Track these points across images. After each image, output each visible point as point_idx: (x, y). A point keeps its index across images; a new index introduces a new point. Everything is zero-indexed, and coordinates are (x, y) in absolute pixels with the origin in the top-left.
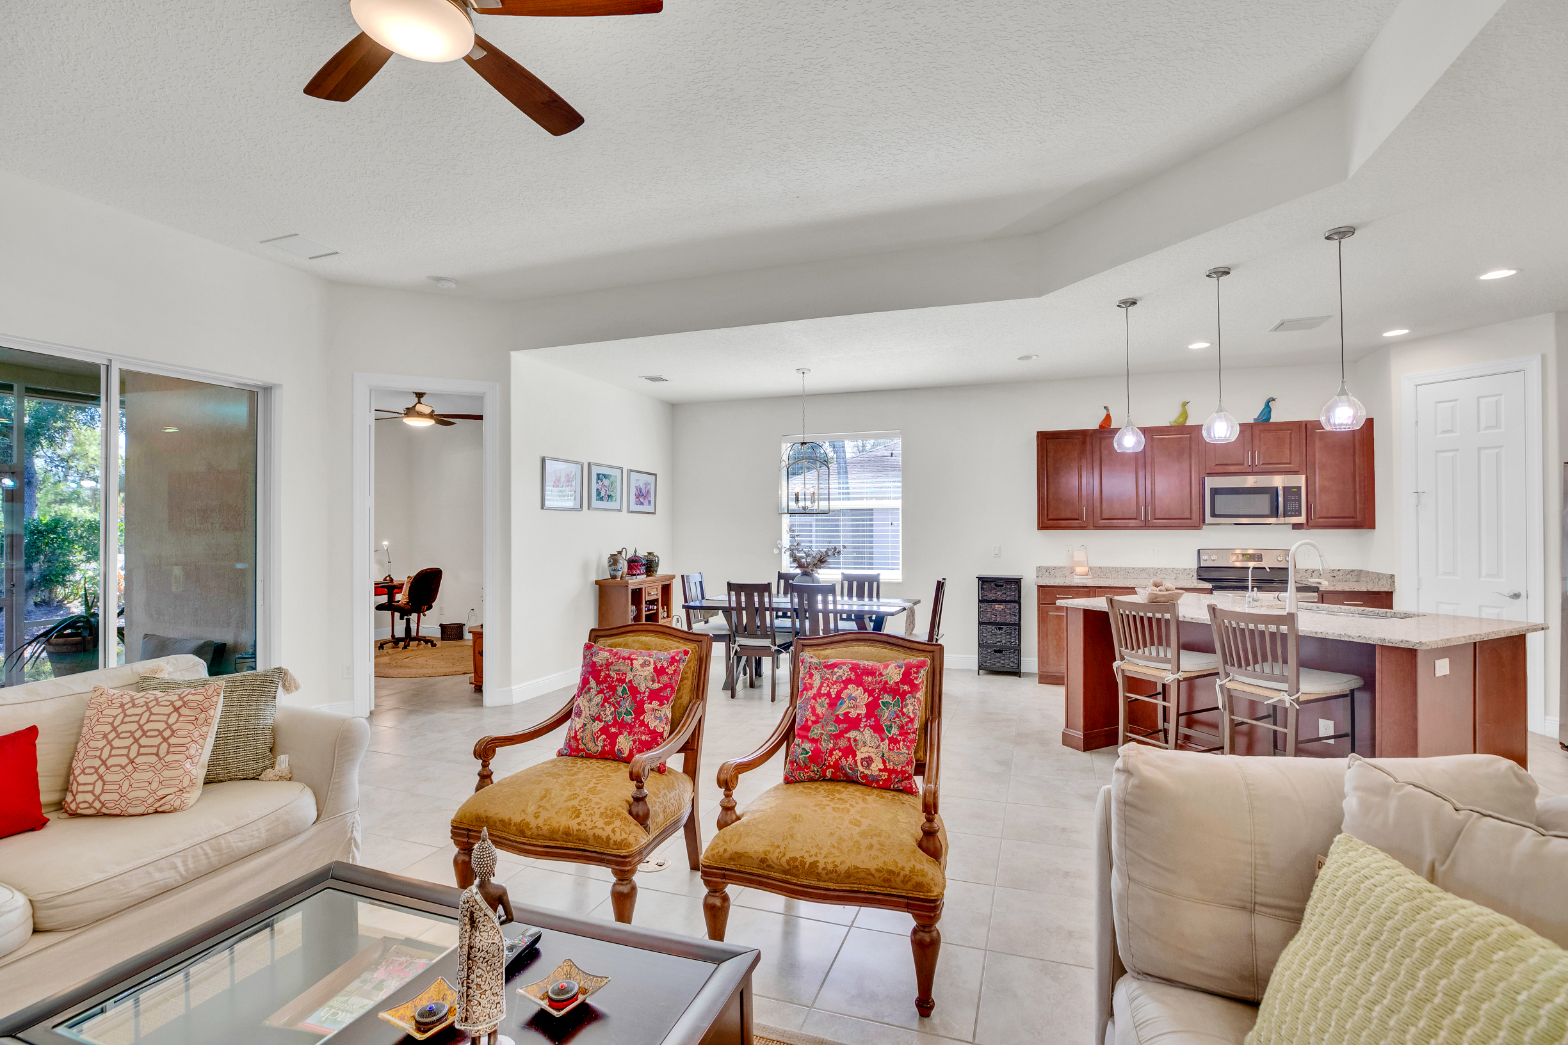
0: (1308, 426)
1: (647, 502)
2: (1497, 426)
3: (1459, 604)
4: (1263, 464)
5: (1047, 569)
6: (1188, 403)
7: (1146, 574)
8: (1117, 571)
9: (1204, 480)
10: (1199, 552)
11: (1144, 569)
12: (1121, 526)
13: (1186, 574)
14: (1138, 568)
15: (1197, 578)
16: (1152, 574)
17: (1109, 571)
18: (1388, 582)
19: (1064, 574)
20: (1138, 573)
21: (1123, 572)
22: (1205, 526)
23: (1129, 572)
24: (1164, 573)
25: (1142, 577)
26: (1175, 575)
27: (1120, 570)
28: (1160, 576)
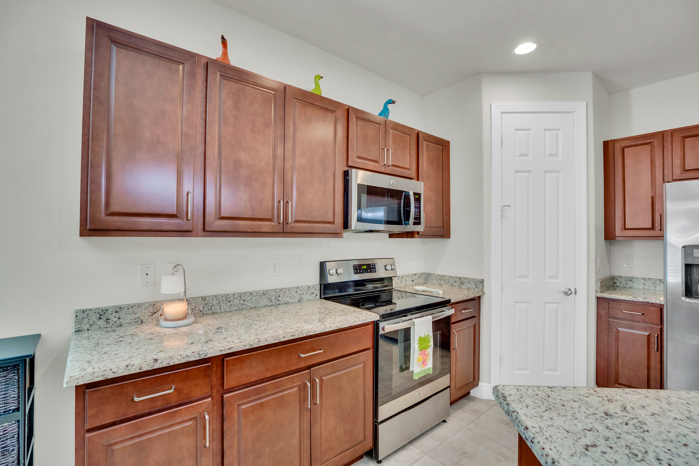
0: (420, 135)
2: (556, 155)
3: (530, 302)
4: (393, 165)
6: (322, 77)
7: (266, 300)
8: (228, 300)
9: (346, 174)
10: (322, 265)
11: (264, 292)
12: (249, 230)
13: (310, 293)
14: (257, 293)
15: (321, 298)
16: (274, 298)
17: (217, 302)
18: (481, 287)
19: (139, 318)
20: (257, 299)
21: (237, 301)
22: (346, 234)
23: (246, 299)
24: (288, 295)
25: (263, 305)
26: (299, 296)
27: (232, 297)
28: (283, 300)
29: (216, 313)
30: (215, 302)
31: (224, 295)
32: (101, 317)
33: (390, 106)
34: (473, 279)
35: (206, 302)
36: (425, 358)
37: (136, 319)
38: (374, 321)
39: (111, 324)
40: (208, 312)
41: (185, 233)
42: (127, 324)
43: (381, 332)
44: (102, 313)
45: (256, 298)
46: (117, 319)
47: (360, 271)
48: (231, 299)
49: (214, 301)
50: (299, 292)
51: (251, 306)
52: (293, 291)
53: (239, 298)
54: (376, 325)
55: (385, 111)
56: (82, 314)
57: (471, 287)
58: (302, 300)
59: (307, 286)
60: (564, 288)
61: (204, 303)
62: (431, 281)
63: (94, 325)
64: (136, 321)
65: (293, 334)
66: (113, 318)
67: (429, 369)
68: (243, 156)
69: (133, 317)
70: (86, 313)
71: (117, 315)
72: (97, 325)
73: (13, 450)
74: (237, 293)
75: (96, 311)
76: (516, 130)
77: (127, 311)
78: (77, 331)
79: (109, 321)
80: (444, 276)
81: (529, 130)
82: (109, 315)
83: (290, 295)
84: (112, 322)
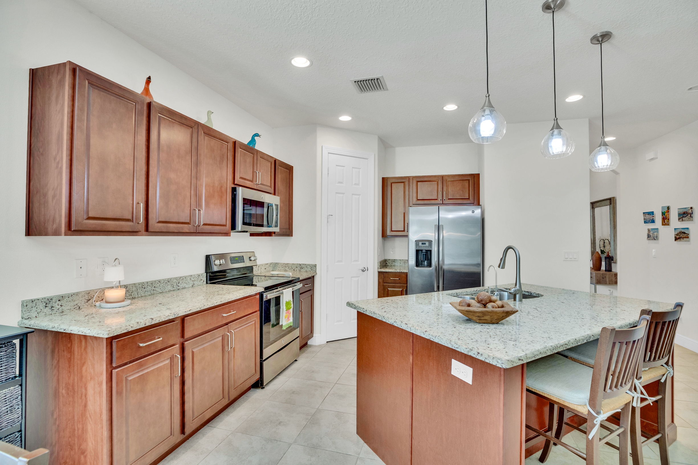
0: (276, 161)
2: (358, 184)
4: (261, 184)
7: (170, 286)
8: (143, 287)
9: (234, 190)
10: (208, 258)
11: (169, 280)
12: (176, 231)
13: (199, 280)
14: (164, 280)
15: (207, 283)
16: (175, 284)
17: (135, 289)
18: (314, 270)
19: (77, 305)
20: (164, 286)
21: (150, 287)
22: (233, 234)
23: (156, 286)
24: (185, 282)
25: (168, 291)
26: (192, 282)
27: (146, 285)
28: (181, 286)
31: (141, 283)
32: (47, 305)
33: (256, 138)
34: (309, 265)
35: (128, 289)
36: (289, 315)
37: (74, 306)
38: (260, 292)
39: (55, 311)
41: (134, 234)
42: (68, 310)
43: (265, 299)
44: (48, 302)
46: (60, 306)
47: (234, 262)
49: (133, 288)
50: (192, 279)
51: (159, 291)
52: (188, 278)
53: (151, 285)
54: (261, 295)
55: (253, 141)
56: (31, 304)
57: (307, 270)
58: (194, 285)
59: (198, 274)
60: (362, 268)
62: (278, 268)
63: (41, 313)
64: (75, 307)
66: (56, 306)
67: (291, 323)
69: (72, 304)
70: (34, 302)
71: (60, 303)
72: (43, 312)
73: (18, 408)
74: (150, 282)
75: (43, 300)
76: (337, 166)
77: (68, 299)
78: (26, 319)
79: (53, 308)
80: (288, 264)
81: (344, 166)
82: (54, 304)
83: (186, 282)
84: (55, 310)
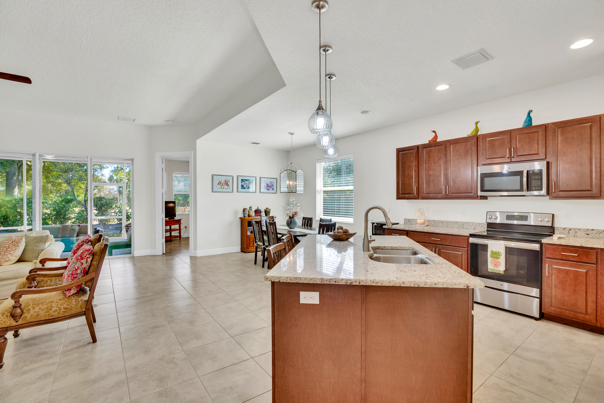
0: (550, 126)
1: (272, 189)
4: (518, 156)
5: (409, 220)
10: (487, 213)
11: (457, 222)
13: (480, 226)
14: (454, 222)
15: (487, 230)
16: (461, 225)
23: (449, 224)
26: (474, 227)
28: (466, 227)
29: (438, 226)
30: (438, 222)
36: (496, 263)
40: (435, 226)
45: (453, 224)
47: (512, 219)
48: (443, 222)
50: (474, 225)
51: (451, 227)
52: (471, 224)
58: (476, 229)
59: (479, 223)
61: (434, 222)
63: (407, 223)
65: (428, 230)
67: (500, 271)
68: (431, 172)
69: (415, 223)
70: (406, 220)
74: (445, 221)
83: (469, 226)
84: (411, 223)
